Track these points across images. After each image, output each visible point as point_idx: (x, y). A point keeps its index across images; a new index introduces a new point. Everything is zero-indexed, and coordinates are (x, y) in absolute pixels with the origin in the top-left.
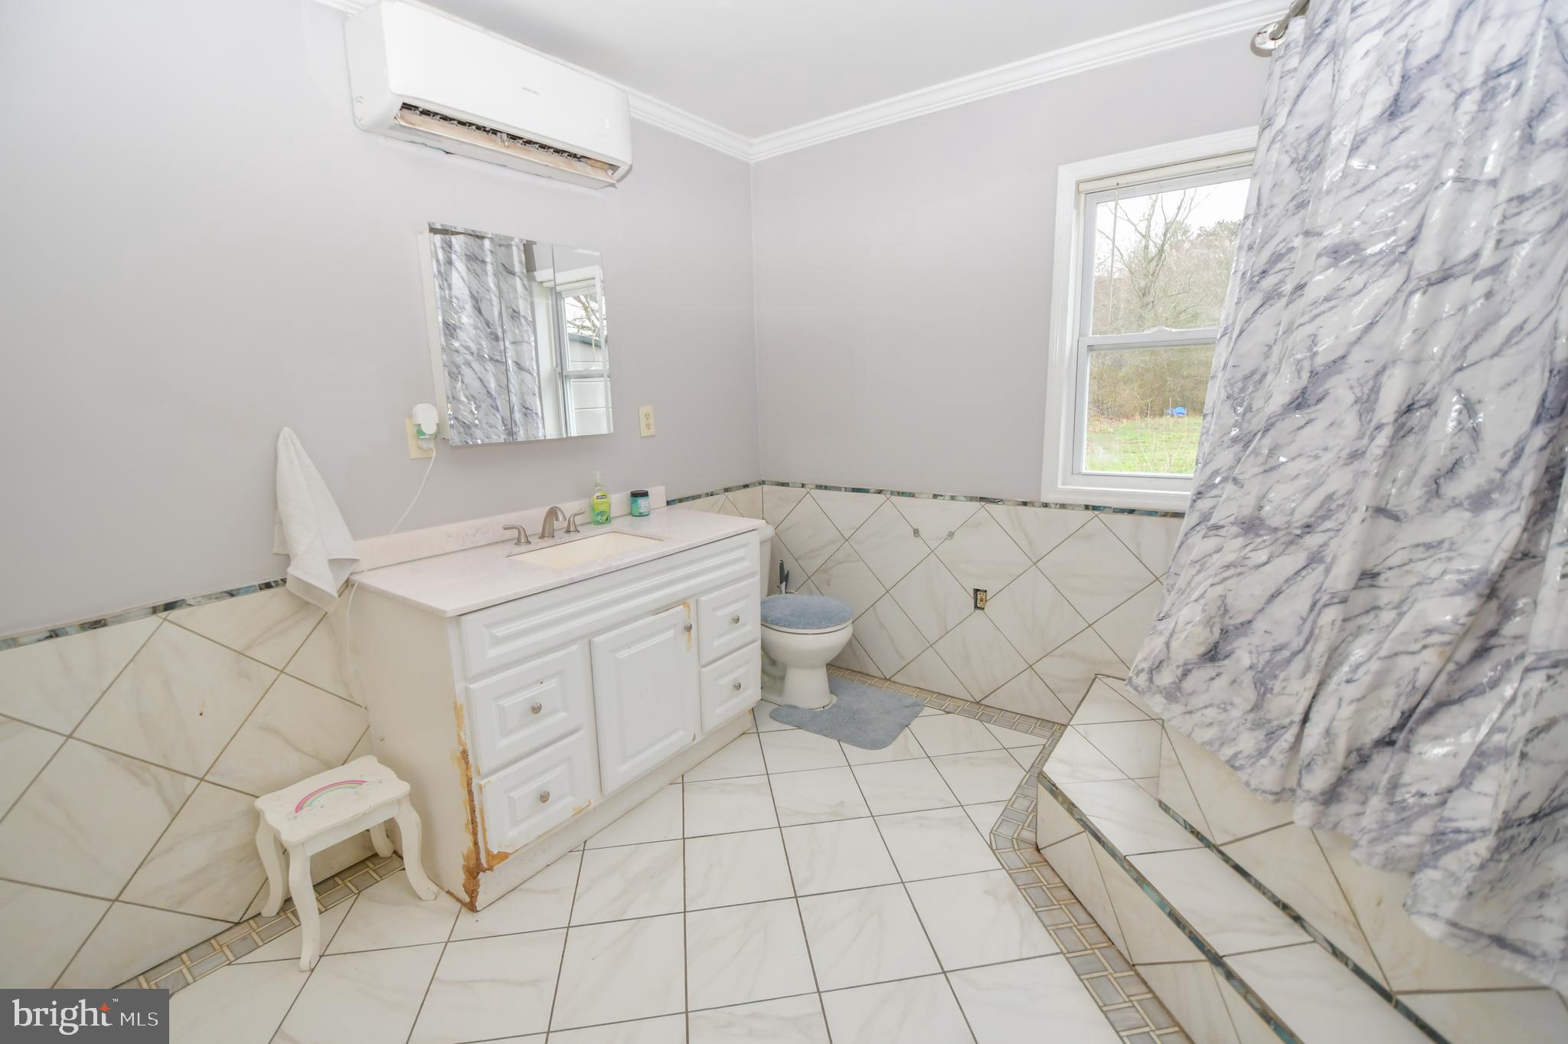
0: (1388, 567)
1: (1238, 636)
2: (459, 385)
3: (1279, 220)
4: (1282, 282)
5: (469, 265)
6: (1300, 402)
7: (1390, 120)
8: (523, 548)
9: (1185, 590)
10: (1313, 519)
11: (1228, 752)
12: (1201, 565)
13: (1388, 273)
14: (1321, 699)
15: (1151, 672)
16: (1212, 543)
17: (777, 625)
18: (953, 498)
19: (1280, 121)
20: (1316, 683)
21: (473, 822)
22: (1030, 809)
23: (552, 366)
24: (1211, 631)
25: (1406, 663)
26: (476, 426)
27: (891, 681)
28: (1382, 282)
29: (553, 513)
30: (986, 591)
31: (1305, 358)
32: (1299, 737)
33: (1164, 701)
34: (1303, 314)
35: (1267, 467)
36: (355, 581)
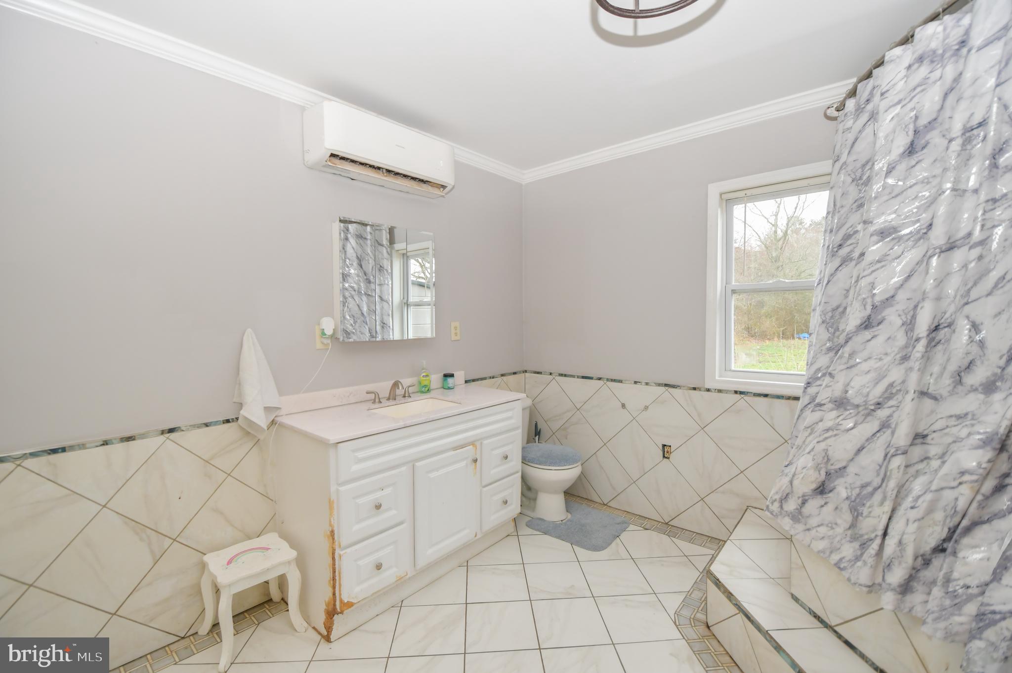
0: (933, 431)
1: (838, 477)
2: (346, 309)
3: (847, 214)
4: (852, 251)
5: (357, 241)
6: (867, 324)
7: (909, 156)
8: (377, 405)
9: (801, 446)
10: (881, 399)
11: (835, 557)
12: (811, 429)
13: (917, 245)
14: (894, 520)
15: (781, 501)
16: (817, 415)
17: (532, 463)
18: (647, 384)
19: (844, 158)
20: (890, 510)
21: (334, 579)
22: (703, 599)
23: (401, 298)
24: (820, 474)
25: (948, 495)
26: (353, 333)
27: (607, 506)
28: (913, 251)
29: (396, 385)
30: (670, 446)
31: (868, 297)
32: (882, 546)
33: (791, 522)
34: (864, 270)
35: (849, 365)
36: (278, 421)
